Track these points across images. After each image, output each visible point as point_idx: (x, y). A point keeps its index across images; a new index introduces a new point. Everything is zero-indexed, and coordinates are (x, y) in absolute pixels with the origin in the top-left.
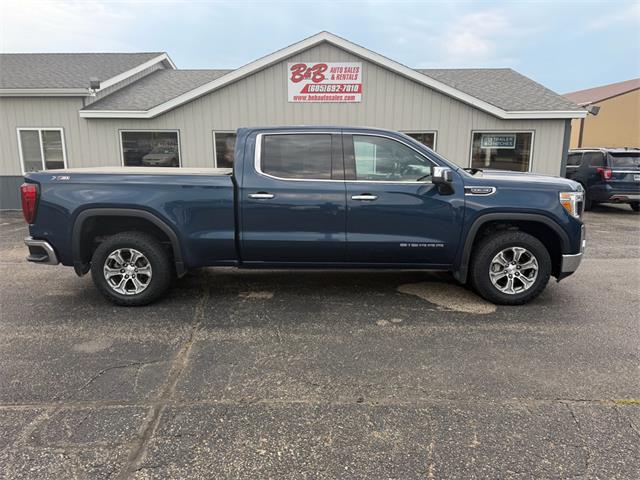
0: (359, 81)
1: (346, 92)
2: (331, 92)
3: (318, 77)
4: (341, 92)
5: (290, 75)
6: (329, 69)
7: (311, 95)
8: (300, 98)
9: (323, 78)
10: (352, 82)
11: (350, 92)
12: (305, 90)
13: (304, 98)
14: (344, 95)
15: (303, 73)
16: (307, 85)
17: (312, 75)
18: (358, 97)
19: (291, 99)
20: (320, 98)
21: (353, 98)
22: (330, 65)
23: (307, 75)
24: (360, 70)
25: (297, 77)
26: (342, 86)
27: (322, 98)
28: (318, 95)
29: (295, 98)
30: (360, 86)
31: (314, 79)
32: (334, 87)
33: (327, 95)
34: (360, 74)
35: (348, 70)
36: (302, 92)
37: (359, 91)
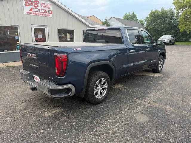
0: (51, 9)
1: (46, 13)
2: (41, 12)
3: (36, 5)
4: (45, 12)
5: (24, 3)
6: (40, 3)
7: (34, 12)
8: (29, 13)
9: (38, 6)
10: (49, 9)
11: (48, 13)
12: (31, 10)
13: (31, 13)
14: (46, 14)
15: (30, 3)
16: (32, 8)
17: (33, 4)
18: (51, 15)
19: (25, 13)
20: (37, 14)
21: (49, 15)
22: (40, 2)
23: (32, 4)
24: (51, 5)
25: (27, 4)
26: (45, 10)
27: (38, 14)
28: (36, 12)
29: (27, 13)
30: (51, 11)
31: (34, 6)
32: (42, 10)
33: (40, 13)
34: (51, 7)
35: (47, 5)
36: (30, 11)
37: (51, 13)
